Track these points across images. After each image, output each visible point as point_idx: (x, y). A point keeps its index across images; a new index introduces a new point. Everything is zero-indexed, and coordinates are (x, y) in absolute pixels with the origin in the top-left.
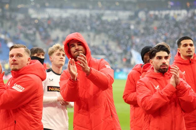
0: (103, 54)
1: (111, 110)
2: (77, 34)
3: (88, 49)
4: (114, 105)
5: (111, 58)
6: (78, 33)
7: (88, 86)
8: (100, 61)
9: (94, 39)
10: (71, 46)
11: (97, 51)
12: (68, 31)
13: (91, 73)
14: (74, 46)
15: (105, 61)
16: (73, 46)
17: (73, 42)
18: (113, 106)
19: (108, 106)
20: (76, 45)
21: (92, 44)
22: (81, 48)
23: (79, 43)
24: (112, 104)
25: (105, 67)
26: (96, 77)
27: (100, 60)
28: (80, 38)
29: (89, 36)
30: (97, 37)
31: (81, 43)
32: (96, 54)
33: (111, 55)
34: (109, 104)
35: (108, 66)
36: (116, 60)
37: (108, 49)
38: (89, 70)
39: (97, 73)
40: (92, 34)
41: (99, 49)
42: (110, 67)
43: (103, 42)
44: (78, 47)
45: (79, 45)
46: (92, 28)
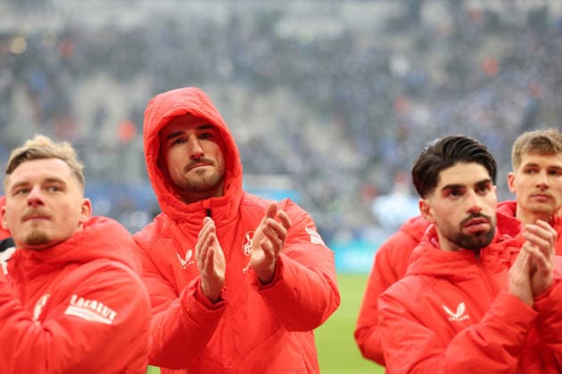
0: (282, 171)
5: (318, 188)
10: (171, 141)
14: (183, 140)
16: (179, 142)
22: (208, 149)
33: (314, 173)
35: (316, 236)
44: (200, 144)
45: (200, 137)
46: (240, 71)
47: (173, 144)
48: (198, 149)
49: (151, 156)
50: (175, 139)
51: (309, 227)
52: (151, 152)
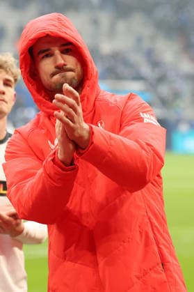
0: (138, 77)
1: (159, 248)
2: (58, 19)
3: (90, 66)
4: (168, 233)
6: (62, 16)
7: (89, 176)
8: (127, 103)
9: (112, 33)
10: (41, 56)
11: (121, 69)
12: (32, 9)
13: (92, 143)
14: (50, 55)
15: (140, 99)
16: (47, 56)
17: (49, 42)
18: (165, 235)
19: (151, 235)
20: (57, 52)
21: (106, 47)
23: (64, 45)
24: (161, 231)
25: (141, 120)
26: (109, 154)
27: (125, 96)
28: (68, 31)
29: (95, 22)
30: (121, 25)
31: (70, 47)
32: (119, 78)
33: (161, 79)
34: (153, 230)
35: (149, 119)
36: (177, 95)
37: (155, 63)
38: (86, 134)
39: (112, 142)
40: (105, 18)
41: (126, 63)
42: (154, 121)
43: (139, 40)
45: (63, 52)
47: (43, 58)
48: (61, 61)
49: (23, 70)
50: (44, 54)
51: (143, 112)
52: (23, 66)
